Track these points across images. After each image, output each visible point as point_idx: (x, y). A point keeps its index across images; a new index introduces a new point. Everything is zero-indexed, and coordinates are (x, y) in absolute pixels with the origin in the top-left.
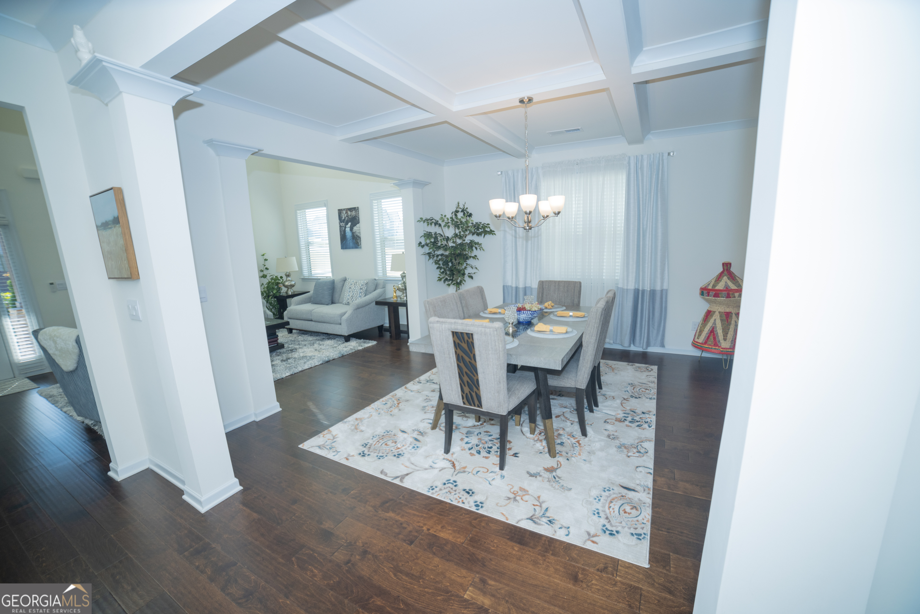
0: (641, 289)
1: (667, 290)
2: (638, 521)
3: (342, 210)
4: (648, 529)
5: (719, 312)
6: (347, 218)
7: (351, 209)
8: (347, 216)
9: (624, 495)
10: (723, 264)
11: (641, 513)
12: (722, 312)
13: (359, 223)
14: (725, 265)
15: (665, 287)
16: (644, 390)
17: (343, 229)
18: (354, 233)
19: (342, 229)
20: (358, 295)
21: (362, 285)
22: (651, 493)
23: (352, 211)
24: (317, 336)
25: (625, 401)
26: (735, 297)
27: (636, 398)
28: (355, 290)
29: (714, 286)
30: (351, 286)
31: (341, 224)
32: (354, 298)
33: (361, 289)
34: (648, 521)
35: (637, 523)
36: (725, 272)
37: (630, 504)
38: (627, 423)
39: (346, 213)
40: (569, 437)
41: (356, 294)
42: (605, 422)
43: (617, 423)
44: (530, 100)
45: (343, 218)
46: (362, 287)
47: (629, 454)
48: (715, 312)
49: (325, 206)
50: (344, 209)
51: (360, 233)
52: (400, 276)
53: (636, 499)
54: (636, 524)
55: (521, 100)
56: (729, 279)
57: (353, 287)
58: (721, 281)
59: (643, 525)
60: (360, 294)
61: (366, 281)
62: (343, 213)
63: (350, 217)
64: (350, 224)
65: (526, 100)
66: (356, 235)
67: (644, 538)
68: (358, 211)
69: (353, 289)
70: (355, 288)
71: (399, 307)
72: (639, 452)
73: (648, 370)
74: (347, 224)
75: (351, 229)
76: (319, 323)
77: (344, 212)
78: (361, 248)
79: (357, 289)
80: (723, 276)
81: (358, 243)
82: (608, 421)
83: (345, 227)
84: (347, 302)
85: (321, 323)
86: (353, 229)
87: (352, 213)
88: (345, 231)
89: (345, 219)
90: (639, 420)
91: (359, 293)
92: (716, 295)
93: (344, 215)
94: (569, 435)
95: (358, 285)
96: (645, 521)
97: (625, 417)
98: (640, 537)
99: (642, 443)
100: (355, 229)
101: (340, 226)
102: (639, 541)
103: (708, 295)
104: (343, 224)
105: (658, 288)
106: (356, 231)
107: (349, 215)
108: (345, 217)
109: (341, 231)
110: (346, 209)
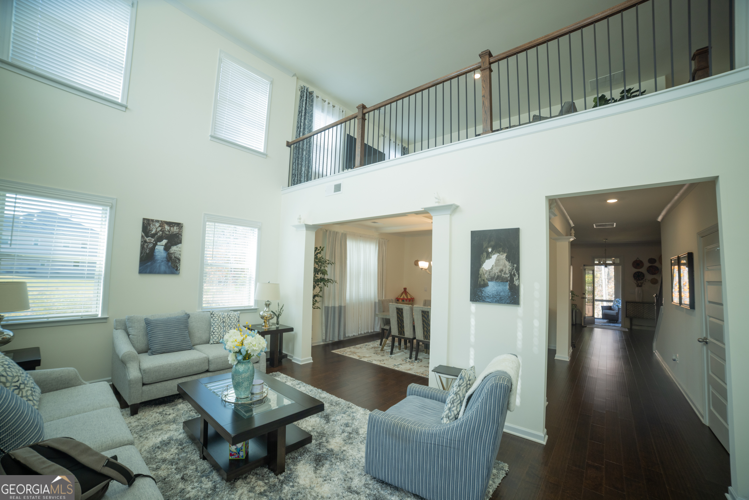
3: (152, 220)
6: (161, 233)
7: (170, 224)
8: (161, 230)
13: (181, 243)
17: (151, 245)
18: (171, 253)
19: (147, 246)
23: (173, 226)
31: (147, 239)
39: (160, 226)
45: (153, 232)
50: (157, 221)
51: (180, 255)
62: (155, 225)
63: (167, 233)
64: (164, 242)
66: (175, 257)
68: (182, 229)
74: (160, 239)
75: (167, 248)
77: (157, 225)
78: (179, 274)
81: (177, 267)
83: (155, 245)
86: (170, 248)
87: (172, 228)
88: (153, 250)
89: (156, 233)
93: (154, 229)
100: (174, 249)
101: (144, 242)
104: (150, 239)
106: (175, 251)
107: (166, 230)
108: (156, 231)
109: (142, 247)
110: (161, 221)
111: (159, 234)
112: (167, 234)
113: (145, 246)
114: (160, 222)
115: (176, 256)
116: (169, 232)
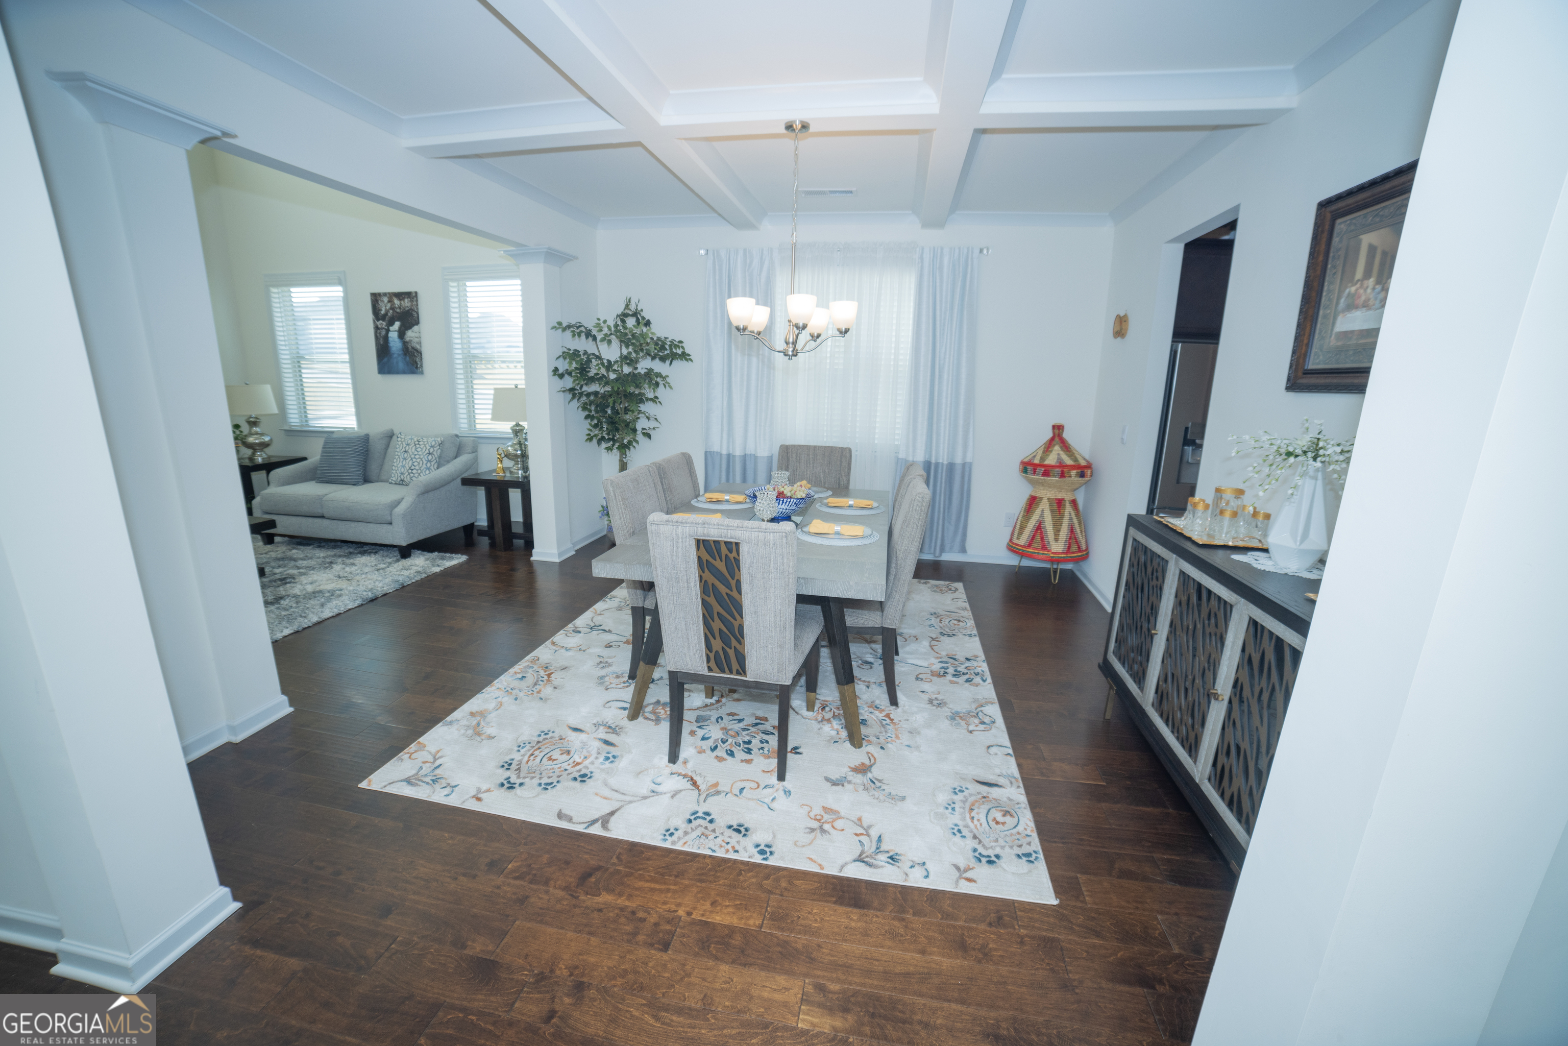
0: (933, 461)
1: (971, 464)
2: (1019, 833)
3: (379, 294)
4: (1036, 845)
5: (1049, 499)
6: (391, 311)
7: (400, 296)
8: (390, 308)
9: (985, 795)
10: (1054, 427)
11: (1019, 820)
12: (1053, 499)
13: (417, 322)
14: (1056, 428)
15: (968, 460)
16: (956, 622)
17: (383, 333)
18: (407, 342)
19: (380, 334)
20: (424, 466)
21: (432, 446)
22: (1021, 785)
23: (403, 299)
24: (335, 547)
25: (934, 643)
26: (1070, 476)
27: (949, 636)
28: (417, 456)
29: (1042, 459)
30: (407, 448)
31: (379, 324)
32: (414, 471)
33: (429, 453)
34: (1032, 831)
35: (1018, 836)
36: (1057, 439)
37: (999, 808)
38: (949, 677)
39: (389, 302)
40: (871, 710)
41: (419, 463)
42: (917, 679)
43: (935, 679)
44: (805, 126)
45: (383, 313)
46: (431, 450)
47: (971, 728)
48: (1041, 499)
49: (340, 283)
50: (385, 294)
51: (420, 343)
52: (510, 431)
53: (1005, 799)
54: (1018, 839)
55: (789, 124)
56: (1062, 449)
57: (411, 450)
58: (1051, 452)
59: (1028, 839)
60: (429, 465)
61: (439, 439)
62: (383, 301)
63: (398, 310)
64: (397, 324)
65: (798, 126)
66: (413, 348)
67: (1036, 858)
68: (417, 301)
69: (413, 454)
70: (416, 453)
71: (510, 490)
72: (983, 723)
73: (950, 590)
74: (391, 323)
75: (401, 334)
76: (339, 522)
77: (386, 299)
78: (422, 373)
79: (420, 453)
80: (1055, 445)
81: (416, 363)
82: (920, 676)
83: (388, 331)
84: (399, 479)
85: (346, 522)
86: (405, 334)
87: (402, 302)
88: (386, 338)
89: (386, 314)
90: (965, 671)
91: (425, 462)
92: (1046, 474)
93: (384, 306)
94: (870, 707)
95: (422, 446)
96: (1029, 832)
97: (943, 668)
98: (1030, 859)
99: (982, 708)
100: (410, 334)
101: (377, 328)
102: (1031, 865)
103: (1035, 473)
104: (382, 324)
105: (958, 460)
106: (411, 339)
107: (397, 306)
108: (386, 309)
109: (377, 338)
110: (389, 293)
111: (389, 314)
112: (397, 312)
113: (378, 335)
114: (388, 295)
115: (413, 345)
116: (400, 308)
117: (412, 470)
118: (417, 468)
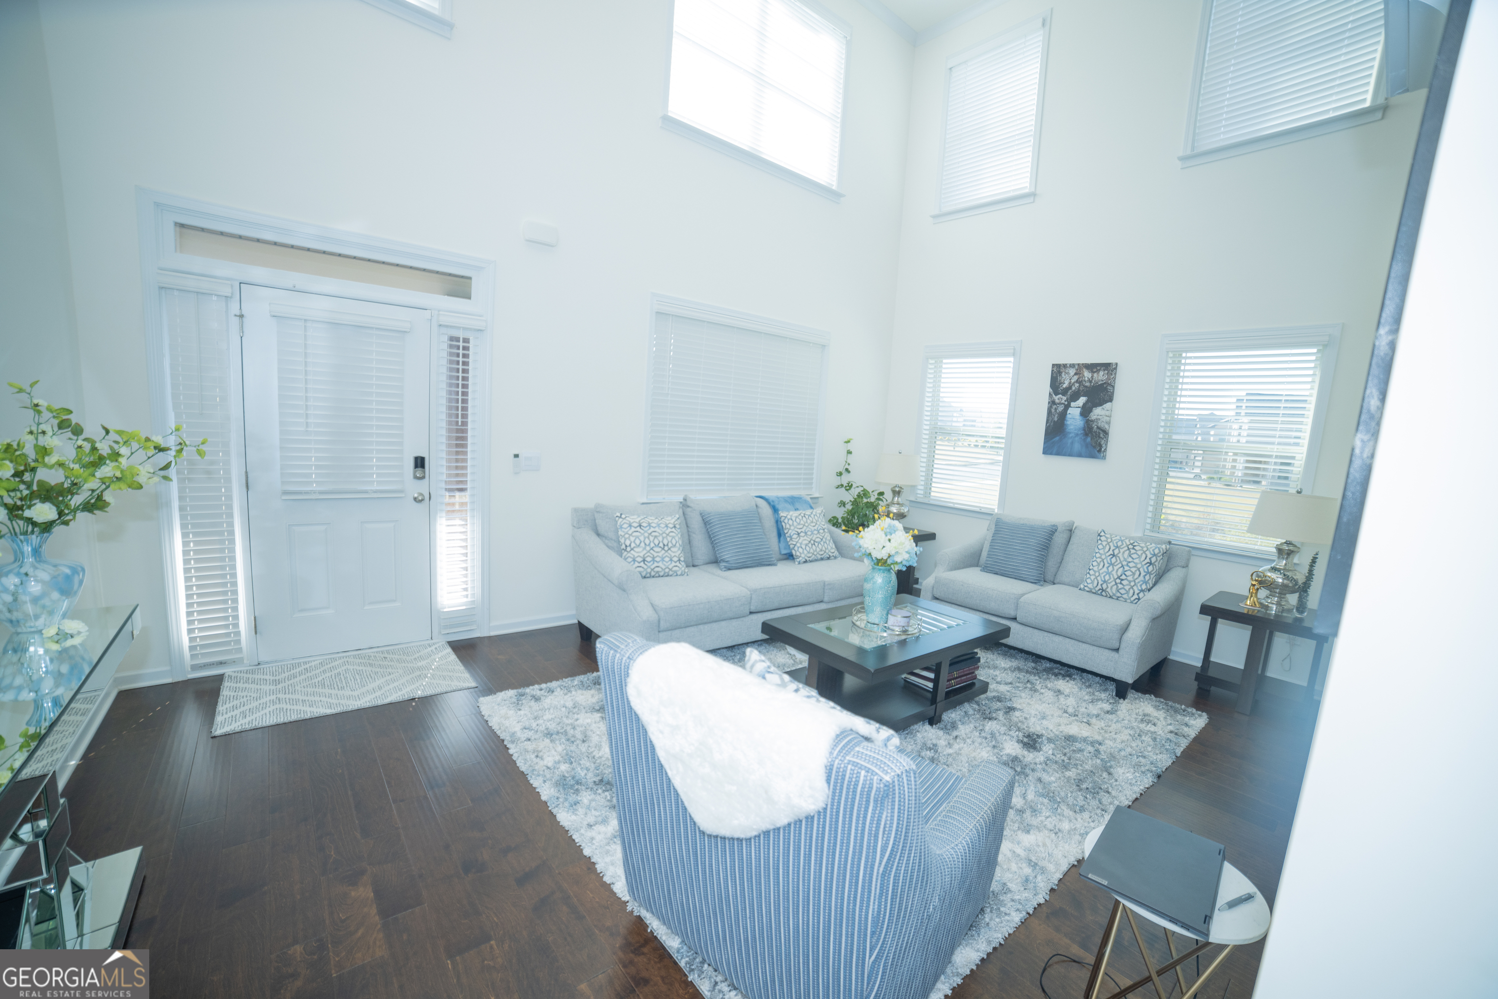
3: (1065, 366)
6: (1077, 385)
7: (1093, 367)
8: (1077, 381)
13: (1111, 400)
17: (1061, 408)
18: (1092, 421)
19: (1056, 409)
20: (1141, 578)
21: (1154, 555)
23: (1098, 371)
31: (1056, 398)
39: (1076, 374)
45: (1064, 386)
49: (1013, 354)
50: (1072, 366)
51: (1109, 423)
62: (1068, 373)
63: (1088, 384)
64: (1082, 400)
66: (1098, 428)
68: (1115, 374)
69: (1125, 559)
70: (1129, 559)
71: (1278, 634)
74: (1075, 397)
75: (1085, 412)
76: (1035, 631)
77: (1072, 371)
78: (1104, 458)
79: (1136, 561)
81: (1101, 446)
83: (1067, 407)
85: (1044, 633)
86: (1090, 411)
87: (1095, 375)
88: (1063, 415)
89: (1070, 388)
93: (1068, 379)
95: (1139, 553)
100: (1097, 412)
101: (1052, 403)
104: (1061, 399)
106: (1099, 417)
107: (1086, 379)
108: (1070, 383)
109: (1049, 412)
110: (1078, 364)
111: (1073, 388)
112: (1086, 387)
113: (1053, 410)
114: (1077, 367)
115: (1099, 425)
116: (1091, 382)
117: (1122, 580)
118: (1130, 578)
